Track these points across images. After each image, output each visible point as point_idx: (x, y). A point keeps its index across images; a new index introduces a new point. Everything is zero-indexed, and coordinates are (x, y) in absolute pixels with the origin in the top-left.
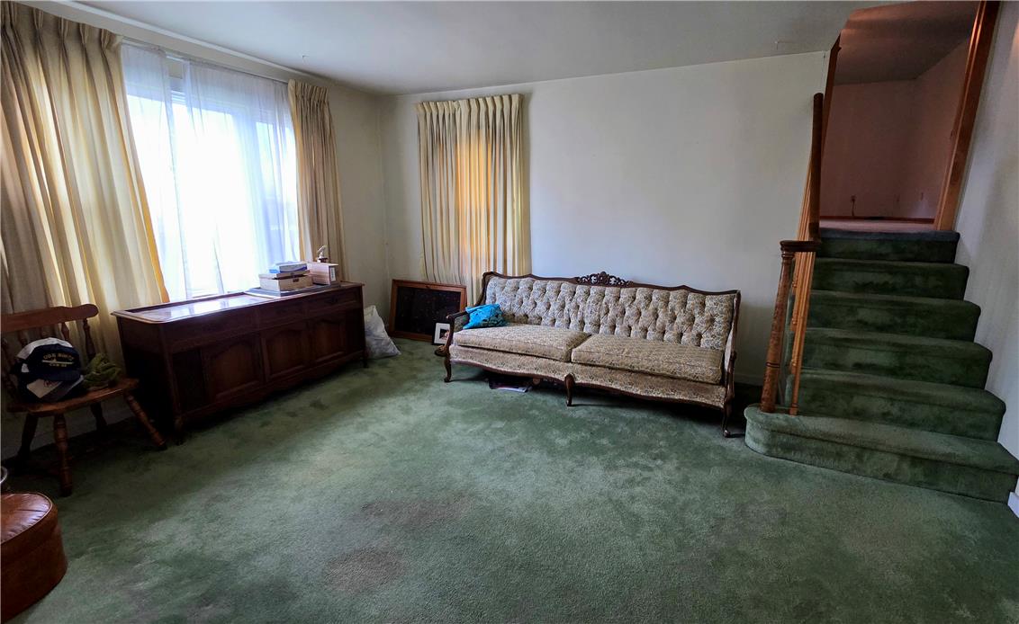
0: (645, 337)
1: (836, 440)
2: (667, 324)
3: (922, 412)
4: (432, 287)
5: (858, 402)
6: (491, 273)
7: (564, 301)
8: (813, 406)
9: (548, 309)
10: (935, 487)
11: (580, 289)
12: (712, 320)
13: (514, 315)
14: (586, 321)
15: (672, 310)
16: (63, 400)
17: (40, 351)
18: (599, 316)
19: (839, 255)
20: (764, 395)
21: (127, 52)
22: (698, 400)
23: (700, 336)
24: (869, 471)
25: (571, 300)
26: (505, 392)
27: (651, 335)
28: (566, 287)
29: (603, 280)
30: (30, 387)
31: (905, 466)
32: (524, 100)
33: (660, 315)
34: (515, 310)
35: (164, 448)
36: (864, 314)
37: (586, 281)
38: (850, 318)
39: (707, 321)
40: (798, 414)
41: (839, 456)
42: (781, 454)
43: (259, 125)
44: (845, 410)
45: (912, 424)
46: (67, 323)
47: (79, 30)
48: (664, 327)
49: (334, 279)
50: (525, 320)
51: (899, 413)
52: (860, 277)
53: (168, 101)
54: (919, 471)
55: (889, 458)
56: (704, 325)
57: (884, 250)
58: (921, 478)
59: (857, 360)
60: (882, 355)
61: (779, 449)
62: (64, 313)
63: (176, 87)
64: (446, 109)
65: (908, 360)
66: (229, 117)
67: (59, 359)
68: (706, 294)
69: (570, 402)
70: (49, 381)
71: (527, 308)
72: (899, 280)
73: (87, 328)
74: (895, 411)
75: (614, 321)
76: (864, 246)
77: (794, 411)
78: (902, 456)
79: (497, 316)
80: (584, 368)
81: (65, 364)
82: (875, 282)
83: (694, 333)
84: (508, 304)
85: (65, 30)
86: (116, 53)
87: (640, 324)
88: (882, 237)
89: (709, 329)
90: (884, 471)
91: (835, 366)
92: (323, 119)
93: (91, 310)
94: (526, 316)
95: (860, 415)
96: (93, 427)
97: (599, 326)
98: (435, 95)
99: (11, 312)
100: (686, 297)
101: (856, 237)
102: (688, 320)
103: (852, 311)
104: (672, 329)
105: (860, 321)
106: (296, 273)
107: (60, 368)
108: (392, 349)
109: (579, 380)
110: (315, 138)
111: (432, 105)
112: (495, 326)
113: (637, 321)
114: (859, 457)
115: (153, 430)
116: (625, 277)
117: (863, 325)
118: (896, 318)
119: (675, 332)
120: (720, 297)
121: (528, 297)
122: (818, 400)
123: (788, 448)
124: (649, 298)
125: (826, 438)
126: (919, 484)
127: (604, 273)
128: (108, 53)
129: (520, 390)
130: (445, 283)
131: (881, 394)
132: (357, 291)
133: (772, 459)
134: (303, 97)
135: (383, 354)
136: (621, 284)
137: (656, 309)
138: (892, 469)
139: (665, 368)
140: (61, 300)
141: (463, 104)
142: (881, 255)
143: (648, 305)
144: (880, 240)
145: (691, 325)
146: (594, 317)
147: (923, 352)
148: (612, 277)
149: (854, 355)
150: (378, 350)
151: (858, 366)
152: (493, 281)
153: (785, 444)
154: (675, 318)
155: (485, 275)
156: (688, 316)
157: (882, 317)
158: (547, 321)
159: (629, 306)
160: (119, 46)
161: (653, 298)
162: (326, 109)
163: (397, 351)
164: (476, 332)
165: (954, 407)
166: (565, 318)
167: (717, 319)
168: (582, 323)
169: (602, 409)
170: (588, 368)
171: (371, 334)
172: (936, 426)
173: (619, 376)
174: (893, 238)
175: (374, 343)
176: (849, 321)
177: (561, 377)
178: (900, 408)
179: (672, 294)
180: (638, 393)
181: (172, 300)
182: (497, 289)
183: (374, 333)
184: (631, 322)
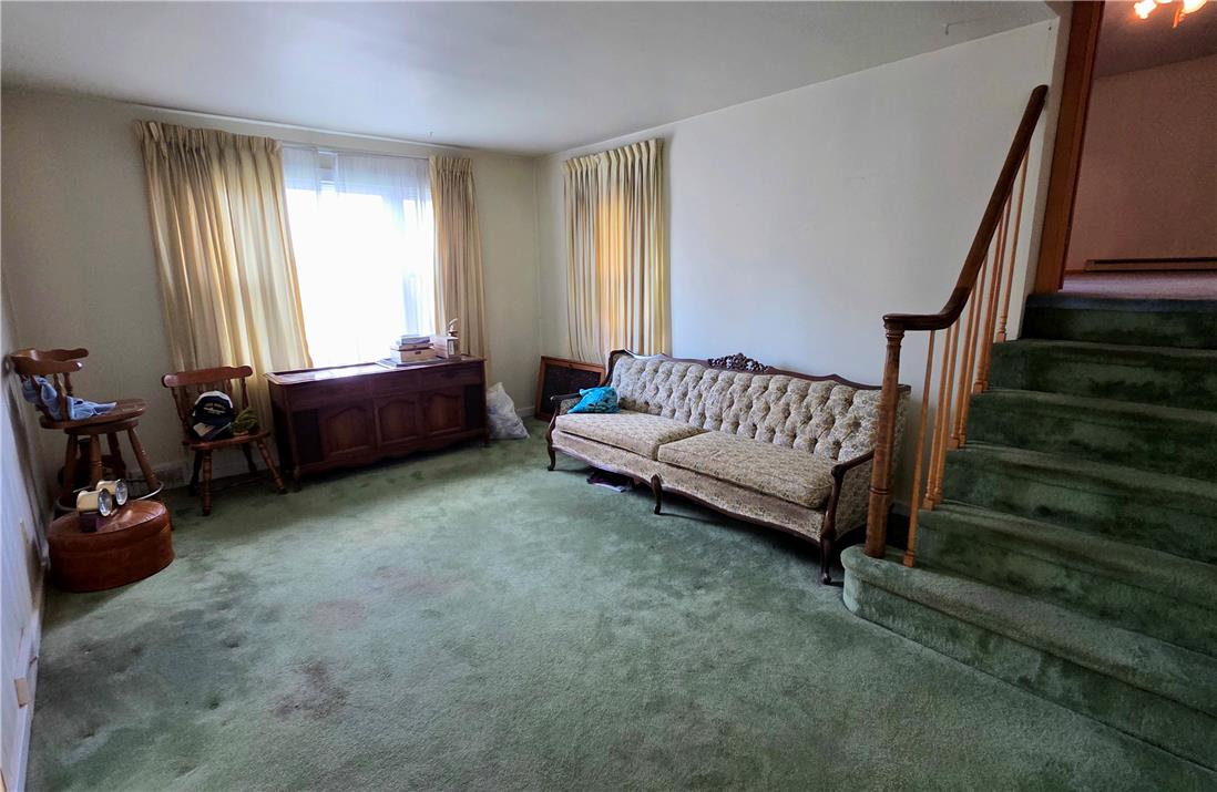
0: (771, 440)
1: (946, 610)
2: (799, 425)
3: (1119, 596)
4: (575, 366)
5: (1015, 564)
6: (623, 352)
7: (687, 388)
8: (948, 560)
9: (669, 396)
10: (1101, 717)
11: (708, 374)
12: (856, 425)
13: (635, 401)
14: (707, 415)
15: (808, 407)
16: (214, 439)
17: (206, 400)
18: (721, 409)
19: (1086, 337)
20: (868, 532)
21: (288, 154)
22: (790, 526)
23: (838, 445)
24: (997, 669)
25: (694, 387)
26: (600, 489)
27: (779, 438)
28: (694, 370)
29: (740, 363)
30: (195, 427)
31: (1054, 672)
32: (662, 146)
33: (793, 412)
34: (637, 395)
35: (284, 492)
36: (1084, 431)
37: (720, 364)
38: (1058, 437)
39: (849, 425)
40: (917, 565)
41: (954, 634)
42: (876, 617)
43: (405, 202)
44: (994, 573)
45: (1105, 614)
46: (233, 381)
47: (250, 142)
48: (794, 428)
49: (452, 353)
50: (645, 409)
51: (1081, 592)
52: (1103, 373)
53: (319, 190)
54: (1074, 683)
55: (1026, 654)
56: (844, 431)
57: (1168, 329)
58: (1078, 697)
59: (1043, 502)
60: (1083, 496)
61: (873, 609)
62: (231, 372)
63: (328, 178)
64: (587, 163)
65: (1131, 510)
66: (380, 197)
67: (215, 408)
68: (858, 387)
69: (658, 508)
70: (207, 424)
71: (648, 395)
72: (1172, 380)
73: (243, 385)
74: (1073, 586)
75: (737, 416)
76: (1129, 322)
77: (908, 561)
78: (1049, 656)
79: (606, 401)
80: (671, 468)
81: (219, 412)
82: (1128, 382)
83: (831, 439)
84: (630, 388)
85: (239, 144)
86: (278, 156)
87: (766, 423)
88: (1168, 309)
89: (850, 436)
90: (1023, 673)
91: (1008, 506)
92: (466, 188)
93: (247, 371)
94: (647, 403)
95: (1017, 585)
96: (247, 470)
97: (721, 421)
98: (577, 151)
99: (195, 369)
100: (829, 390)
101: (1116, 308)
102: (826, 422)
103: (1062, 425)
104: (803, 432)
105: (1074, 443)
106: (421, 346)
107: (215, 415)
108: (521, 430)
109: (666, 485)
110: (458, 212)
111: (575, 160)
112: (603, 412)
113: (764, 417)
114: (983, 645)
115: (276, 476)
116: (764, 361)
117: (1080, 449)
118: (1139, 443)
119: (807, 437)
120: (873, 393)
121: (651, 381)
122: (957, 553)
123: (886, 611)
124: (783, 390)
125: (931, 604)
126: (1075, 707)
127: (741, 354)
128: (272, 157)
129: (618, 489)
130: (588, 361)
131: (1047, 556)
132: (478, 367)
133: (862, 621)
134: (444, 170)
135: (509, 435)
136: (758, 369)
137: (788, 405)
138: (1033, 672)
139: (753, 479)
140: (230, 362)
141: (603, 156)
142: (1165, 337)
143: (779, 399)
144: (1159, 313)
145: (828, 429)
146: (716, 410)
147: (1159, 500)
148: (749, 360)
149: (1038, 494)
150: (503, 431)
151: (1045, 512)
152: (621, 361)
153: (884, 602)
154: (810, 418)
155: (613, 353)
156: (825, 416)
157: (1116, 439)
158: (666, 411)
159: (757, 398)
160: (280, 149)
161: (789, 389)
162: (470, 180)
163: (526, 433)
164: (576, 417)
165: (1179, 598)
166: (686, 408)
167: (863, 423)
168: (703, 415)
169: (692, 523)
170: (675, 469)
171: (496, 412)
172: (1144, 622)
173: (705, 483)
174: (1187, 308)
175: (499, 422)
176: (1056, 442)
177: (648, 478)
178: (1082, 583)
179: (814, 385)
180: (725, 508)
181: (315, 367)
182: (623, 370)
183: (500, 411)
184: (756, 420)
